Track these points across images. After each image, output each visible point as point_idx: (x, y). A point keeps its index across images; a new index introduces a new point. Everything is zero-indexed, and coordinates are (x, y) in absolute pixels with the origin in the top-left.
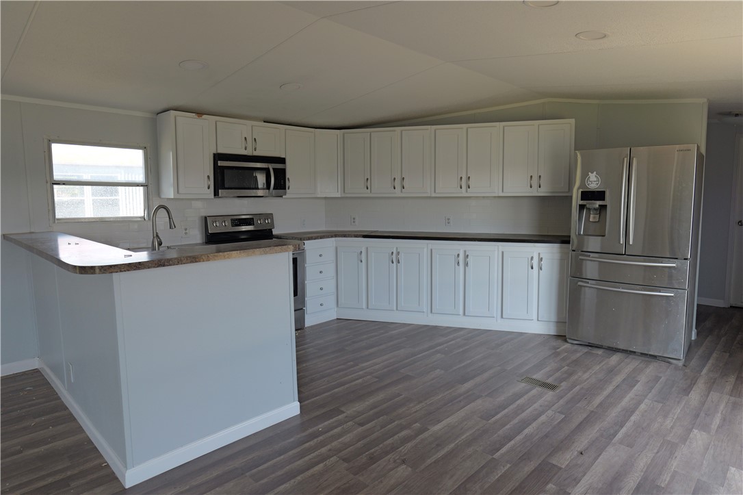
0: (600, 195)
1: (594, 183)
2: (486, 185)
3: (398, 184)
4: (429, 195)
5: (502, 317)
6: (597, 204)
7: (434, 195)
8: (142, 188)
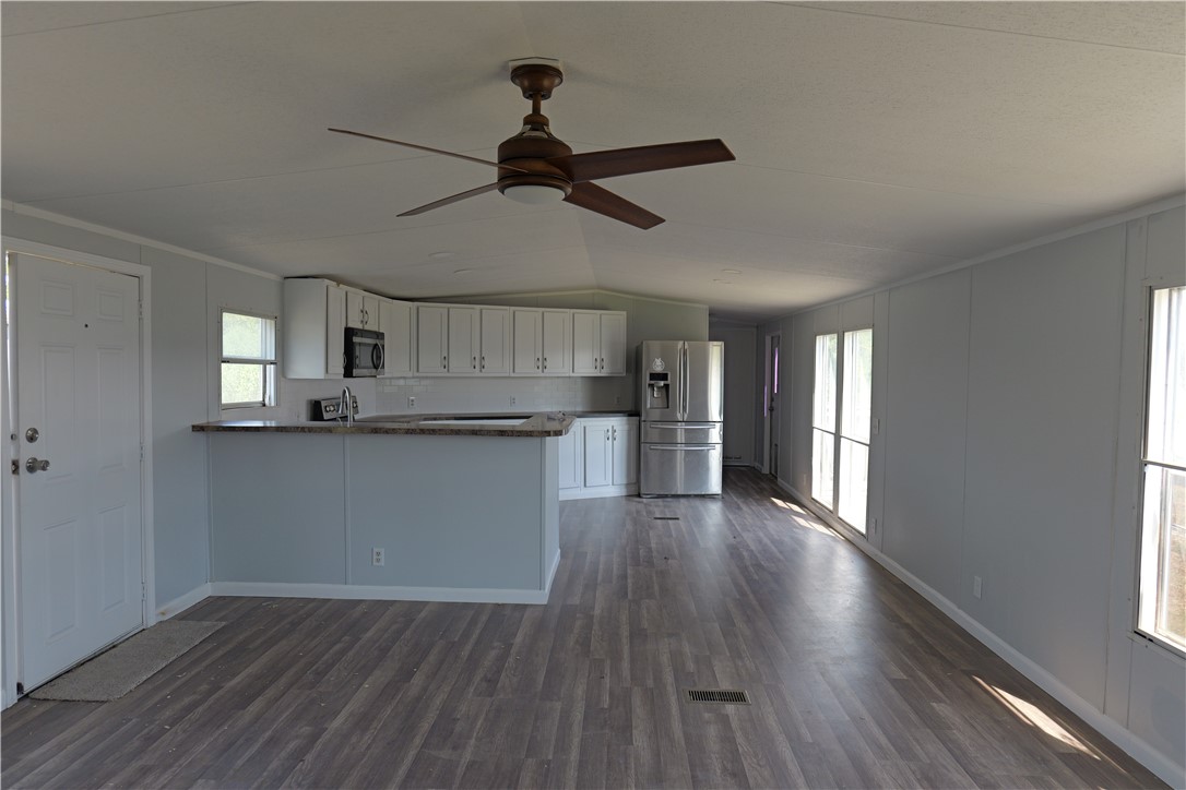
0: (664, 377)
1: (658, 366)
2: (559, 366)
3: (477, 364)
4: (507, 375)
5: (585, 485)
6: (662, 383)
7: (512, 375)
8: (272, 366)
